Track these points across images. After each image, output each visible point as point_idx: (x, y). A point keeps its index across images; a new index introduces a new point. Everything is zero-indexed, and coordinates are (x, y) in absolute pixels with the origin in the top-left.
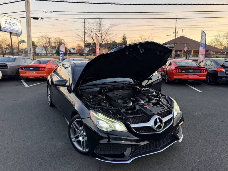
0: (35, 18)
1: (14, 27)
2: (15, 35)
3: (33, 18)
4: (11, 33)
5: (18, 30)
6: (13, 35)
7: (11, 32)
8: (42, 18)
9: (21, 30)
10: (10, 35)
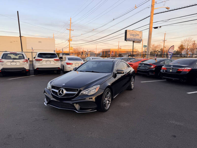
0: (155, 28)
1: (137, 37)
2: (136, 43)
3: (154, 28)
4: (134, 42)
5: (139, 38)
6: (135, 43)
7: (134, 40)
8: (160, 27)
9: (141, 39)
10: (133, 43)
